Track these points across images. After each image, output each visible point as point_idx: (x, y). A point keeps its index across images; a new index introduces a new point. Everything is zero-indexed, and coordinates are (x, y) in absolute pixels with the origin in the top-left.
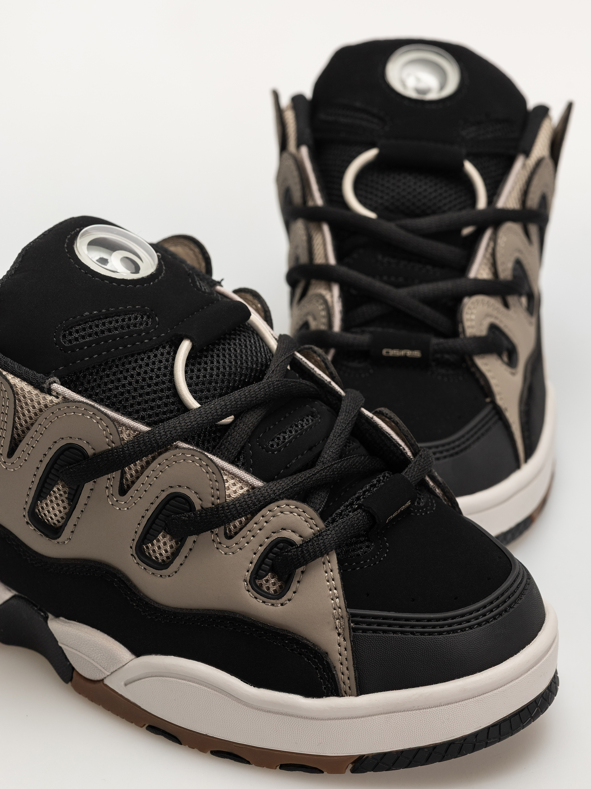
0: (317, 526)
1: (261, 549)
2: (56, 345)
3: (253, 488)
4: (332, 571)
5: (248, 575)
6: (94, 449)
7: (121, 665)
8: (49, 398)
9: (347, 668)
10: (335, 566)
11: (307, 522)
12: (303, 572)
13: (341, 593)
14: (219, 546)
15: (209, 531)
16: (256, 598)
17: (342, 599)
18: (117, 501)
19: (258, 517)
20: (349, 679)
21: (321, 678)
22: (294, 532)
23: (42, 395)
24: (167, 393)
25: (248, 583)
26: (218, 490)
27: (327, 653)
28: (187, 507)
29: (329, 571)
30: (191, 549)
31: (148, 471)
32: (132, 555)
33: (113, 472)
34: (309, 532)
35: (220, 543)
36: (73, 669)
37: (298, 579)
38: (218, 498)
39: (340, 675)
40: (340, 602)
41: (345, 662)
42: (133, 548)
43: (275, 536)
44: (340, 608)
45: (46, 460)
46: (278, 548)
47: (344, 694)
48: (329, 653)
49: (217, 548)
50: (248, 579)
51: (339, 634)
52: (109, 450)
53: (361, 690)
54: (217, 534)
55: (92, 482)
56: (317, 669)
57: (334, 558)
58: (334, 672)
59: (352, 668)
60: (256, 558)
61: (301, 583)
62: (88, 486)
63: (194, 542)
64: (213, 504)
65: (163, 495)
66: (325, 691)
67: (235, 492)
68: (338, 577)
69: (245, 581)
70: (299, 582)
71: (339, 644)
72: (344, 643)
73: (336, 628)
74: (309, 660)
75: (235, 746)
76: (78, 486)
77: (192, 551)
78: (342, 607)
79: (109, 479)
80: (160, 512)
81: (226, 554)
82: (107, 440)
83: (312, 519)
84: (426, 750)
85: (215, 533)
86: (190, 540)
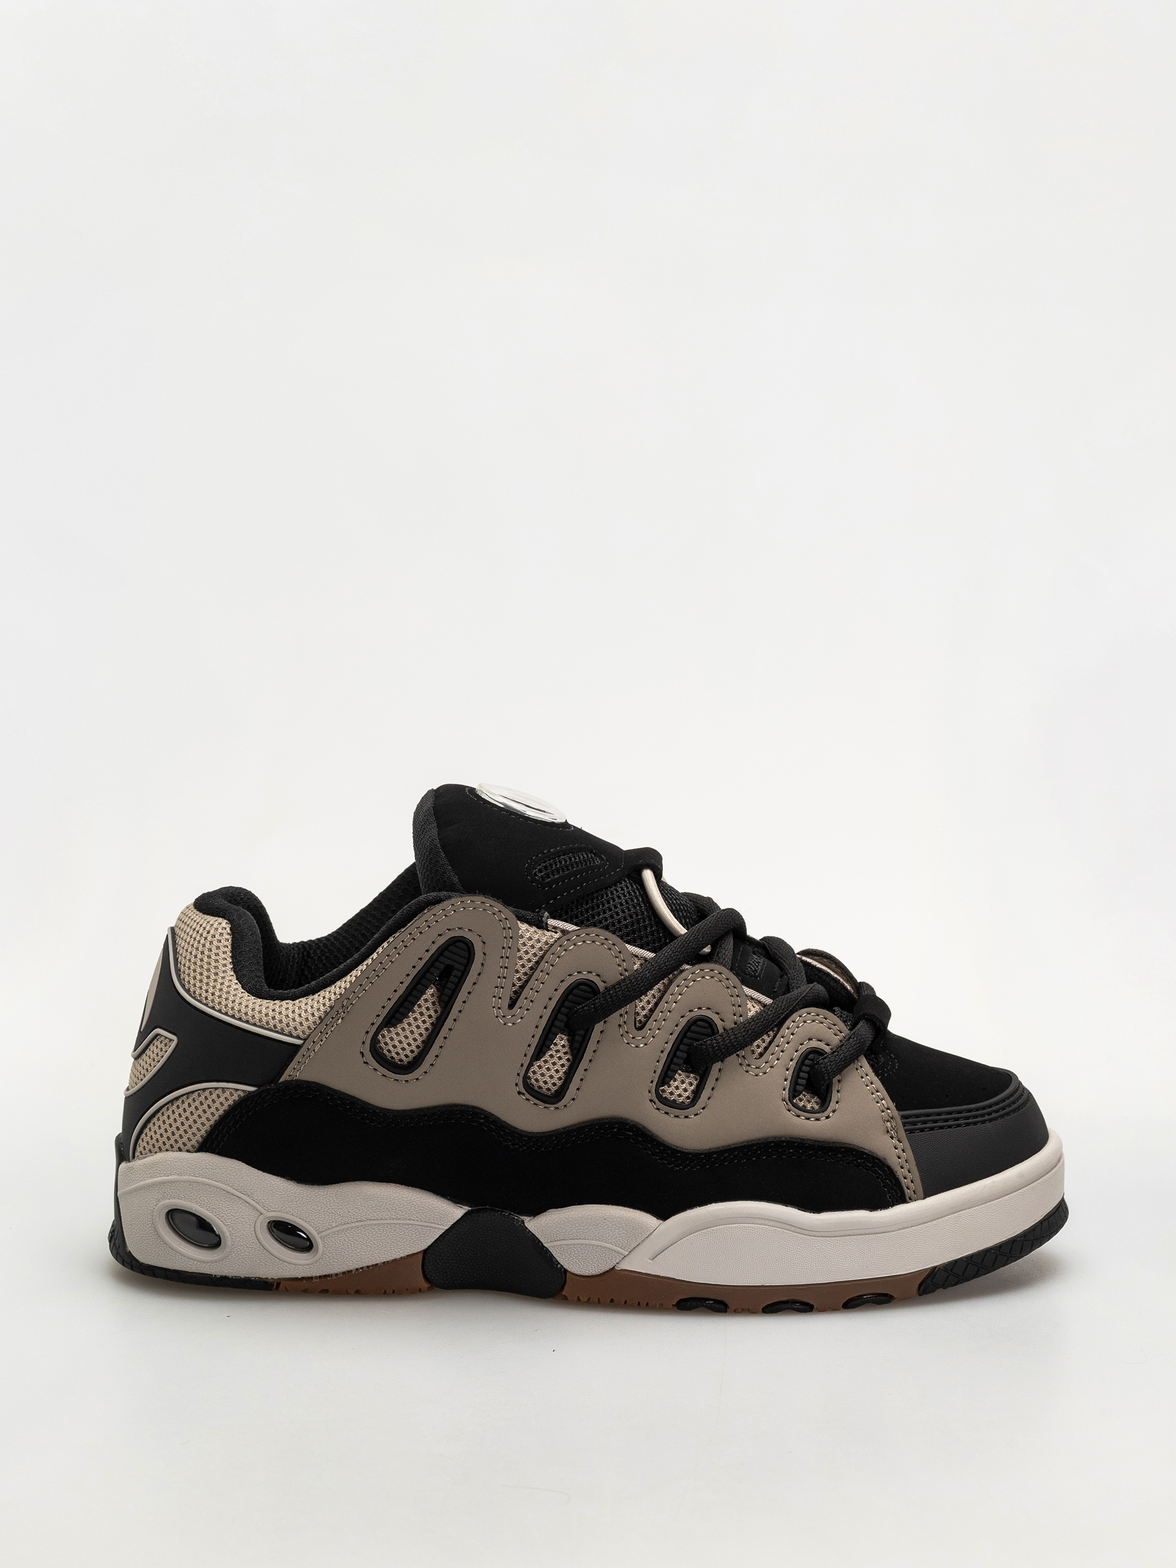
0: (842, 1032)
1: (792, 1064)
2: (532, 883)
3: (765, 1007)
4: (867, 1075)
5: (786, 1094)
6: (605, 982)
7: (648, 1233)
8: (549, 934)
9: (908, 1171)
10: (869, 1070)
11: (830, 1029)
12: (839, 1081)
15: (735, 1055)
16: (799, 1116)
17: (888, 1098)
18: (633, 1038)
19: (784, 1031)
20: (912, 1182)
21: (884, 1187)
22: (820, 1041)
25: (788, 1102)
26: (739, 1006)
27: (884, 1160)
28: (709, 1031)
29: (865, 1075)
30: (717, 1079)
31: (668, 997)
32: (651, 1101)
33: (626, 1005)
34: (836, 1040)
35: (748, 1066)
36: (566, 1271)
37: (837, 1089)
38: (741, 1016)
39: (902, 1179)
40: (887, 1103)
41: (906, 1165)
42: (651, 1092)
43: (803, 1048)
44: (888, 1109)
45: (552, 1004)
46: (809, 1060)
47: (910, 1200)
48: (887, 1159)
49: (747, 1072)
50: (787, 1097)
51: (892, 1138)
54: (743, 1057)
55: (602, 1022)
56: (878, 1178)
57: (865, 1062)
60: (789, 1074)
61: (841, 1091)
62: (599, 1027)
63: (720, 1070)
64: (735, 1023)
65: (684, 1022)
66: (890, 1200)
67: (752, 1011)
69: (783, 1100)
70: (838, 1091)
71: (895, 1147)
72: (900, 1145)
73: (888, 1132)
74: (868, 1170)
75: (798, 1289)
76: (588, 1029)
77: (719, 1080)
78: (891, 1108)
79: (621, 1015)
80: (681, 1042)
81: (757, 1076)
82: (620, 968)
83: (835, 1025)
84: (993, 1251)
85: (741, 1056)
86: (716, 1068)
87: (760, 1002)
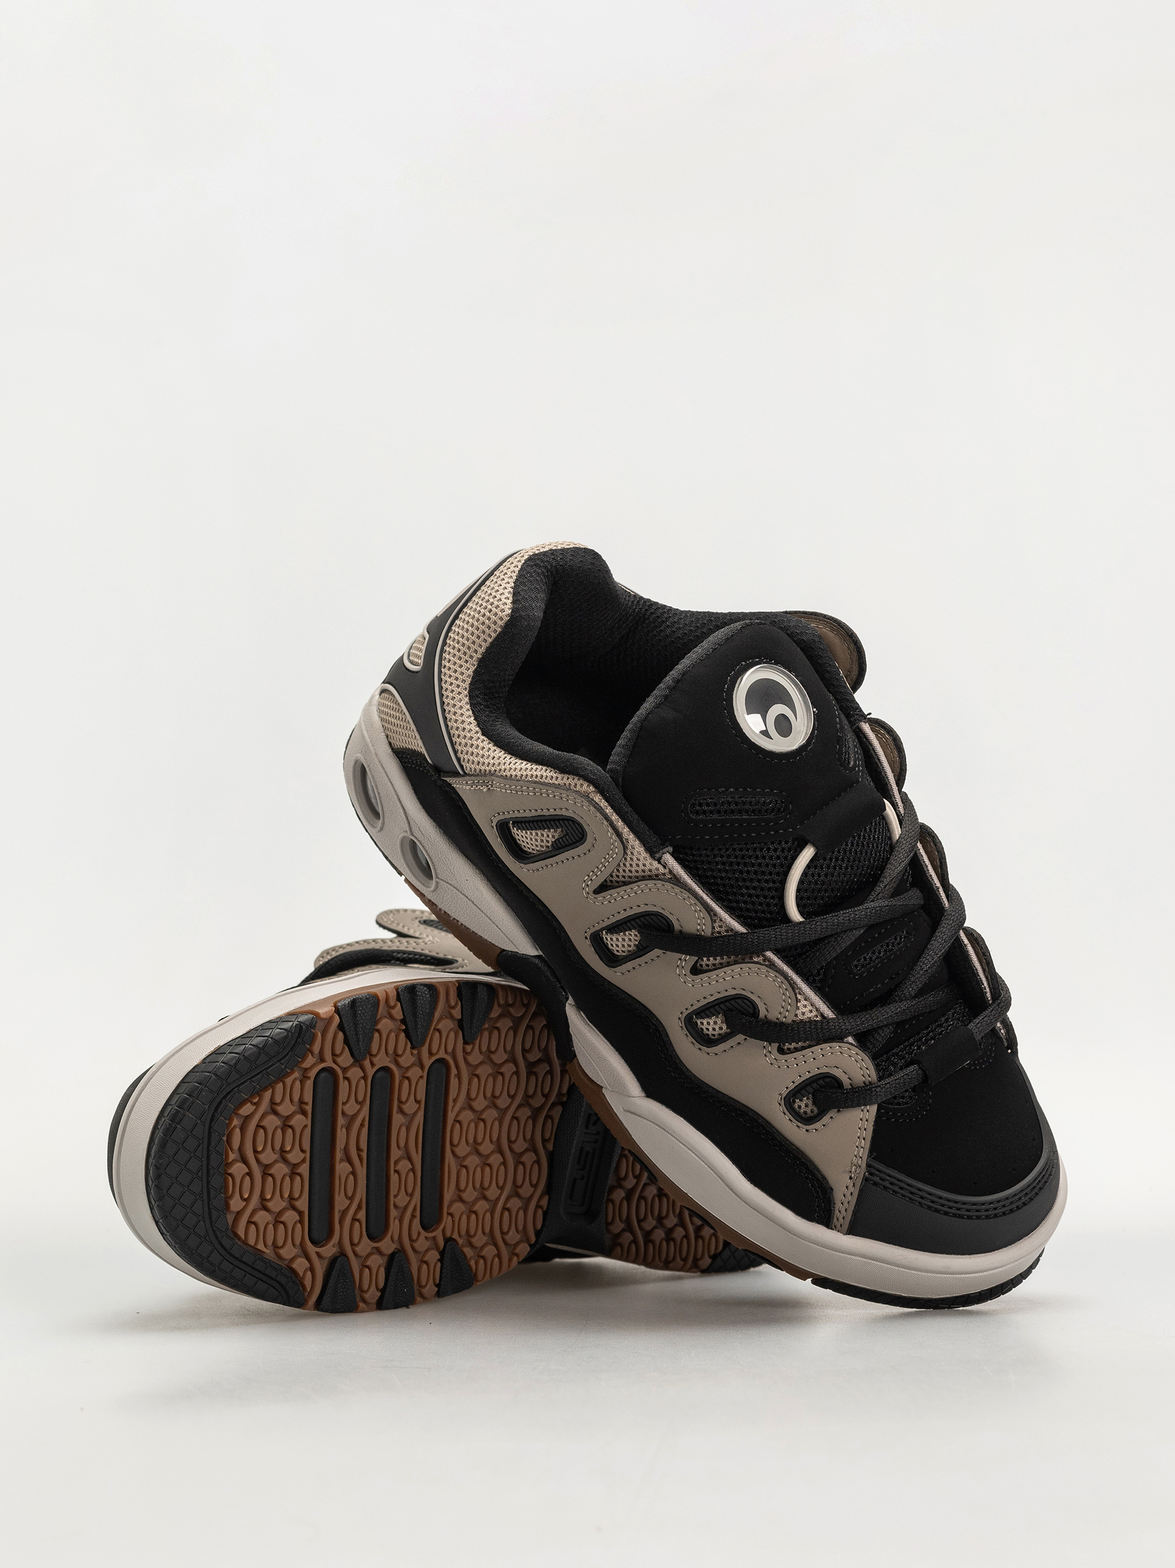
0: (869, 1076)
1: (808, 1076)
3: (822, 1015)
4: (867, 1121)
5: (785, 1091)
6: (681, 926)
7: (628, 1095)
8: (655, 864)
9: (845, 1208)
10: (872, 1118)
11: (861, 1069)
12: (838, 1112)
13: (868, 1146)
14: (768, 1054)
16: (785, 1114)
17: (867, 1151)
18: (685, 975)
19: (817, 1048)
20: (844, 1219)
21: (817, 1206)
22: (845, 1074)
23: (649, 860)
24: (773, 893)
25: (783, 1099)
26: (787, 1011)
27: (832, 1189)
28: (751, 1011)
29: (865, 1120)
30: (739, 1043)
32: (679, 1018)
33: (690, 954)
34: (859, 1080)
35: (770, 1052)
36: (575, 1056)
37: (832, 1116)
38: (785, 1017)
39: (837, 1212)
40: (864, 1153)
41: (846, 1204)
42: (683, 1014)
43: (825, 1070)
44: (861, 1158)
45: (630, 913)
46: (824, 1081)
47: (833, 1227)
48: (834, 1190)
49: (766, 1056)
50: (784, 1094)
51: (851, 1178)
52: (697, 935)
53: (853, 1230)
54: (770, 1045)
55: (662, 951)
56: (817, 1198)
57: (874, 1108)
58: (833, 1208)
59: (850, 1213)
60: (799, 1080)
62: (657, 952)
63: (745, 1040)
64: (777, 1020)
65: (732, 992)
66: (817, 1218)
67: (803, 1014)
68: (871, 1129)
69: (781, 1095)
70: (831, 1118)
71: (847, 1187)
72: (851, 1189)
73: (850, 1173)
74: (812, 1186)
78: (863, 1158)
79: (685, 956)
80: (723, 1003)
81: (771, 1064)
82: (699, 927)
83: (867, 1068)
85: (768, 1043)
86: (740, 1037)
87: (817, 1010)
